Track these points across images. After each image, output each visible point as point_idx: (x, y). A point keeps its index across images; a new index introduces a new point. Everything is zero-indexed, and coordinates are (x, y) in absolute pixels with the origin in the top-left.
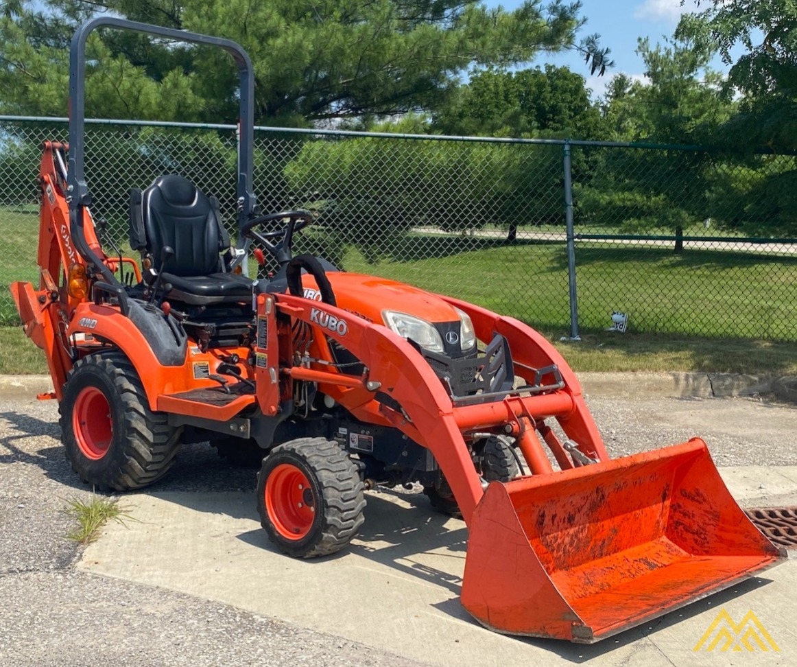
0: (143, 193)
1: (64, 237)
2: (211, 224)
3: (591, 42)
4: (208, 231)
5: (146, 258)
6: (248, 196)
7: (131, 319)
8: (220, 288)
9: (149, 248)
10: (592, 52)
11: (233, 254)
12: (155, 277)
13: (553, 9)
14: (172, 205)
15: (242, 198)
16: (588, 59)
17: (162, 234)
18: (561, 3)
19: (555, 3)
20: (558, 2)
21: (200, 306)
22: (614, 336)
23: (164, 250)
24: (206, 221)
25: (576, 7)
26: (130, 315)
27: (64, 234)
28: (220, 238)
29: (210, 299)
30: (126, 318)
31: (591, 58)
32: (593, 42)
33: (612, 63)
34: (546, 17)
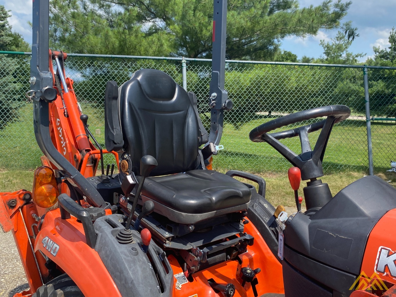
0: (120, 89)
1: (59, 129)
2: (190, 121)
3: (347, 24)
4: (188, 126)
5: (123, 159)
6: (221, 92)
7: (99, 252)
8: (211, 200)
9: (126, 148)
10: (348, 29)
11: (213, 150)
12: (133, 185)
13: (337, 6)
14: (151, 100)
15: (214, 94)
16: (346, 33)
17: (141, 131)
18: (341, 2)
19: (338, 3)
20: (339, 2)
21: (188, 225)
22: (392, 175)
23: (145, 160)
24: (185, 117)
25: (348, 4)
26: (97, 246)
27: (58, 127)
28: (199, 133)
29: (199, 217)
30: (92, 251)
31: (348, 32)
32: (348, 24)
33: (357, 35)
34: (332, 10)
